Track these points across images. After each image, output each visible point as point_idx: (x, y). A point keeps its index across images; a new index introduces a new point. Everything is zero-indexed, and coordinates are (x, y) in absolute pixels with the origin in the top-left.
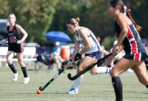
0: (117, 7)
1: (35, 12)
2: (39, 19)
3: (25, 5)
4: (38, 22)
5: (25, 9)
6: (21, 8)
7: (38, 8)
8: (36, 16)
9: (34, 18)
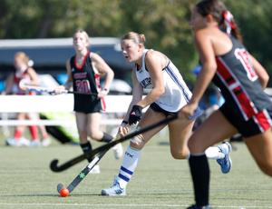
0: (210, 16)
1: (175, 23)
2: (182, 36)
3: (153, 7)
4: (182, 43)
5: (154, 17)
6: (146, 14)
7: (181, 13)
8: (177, 30)
9: (173, 34)
